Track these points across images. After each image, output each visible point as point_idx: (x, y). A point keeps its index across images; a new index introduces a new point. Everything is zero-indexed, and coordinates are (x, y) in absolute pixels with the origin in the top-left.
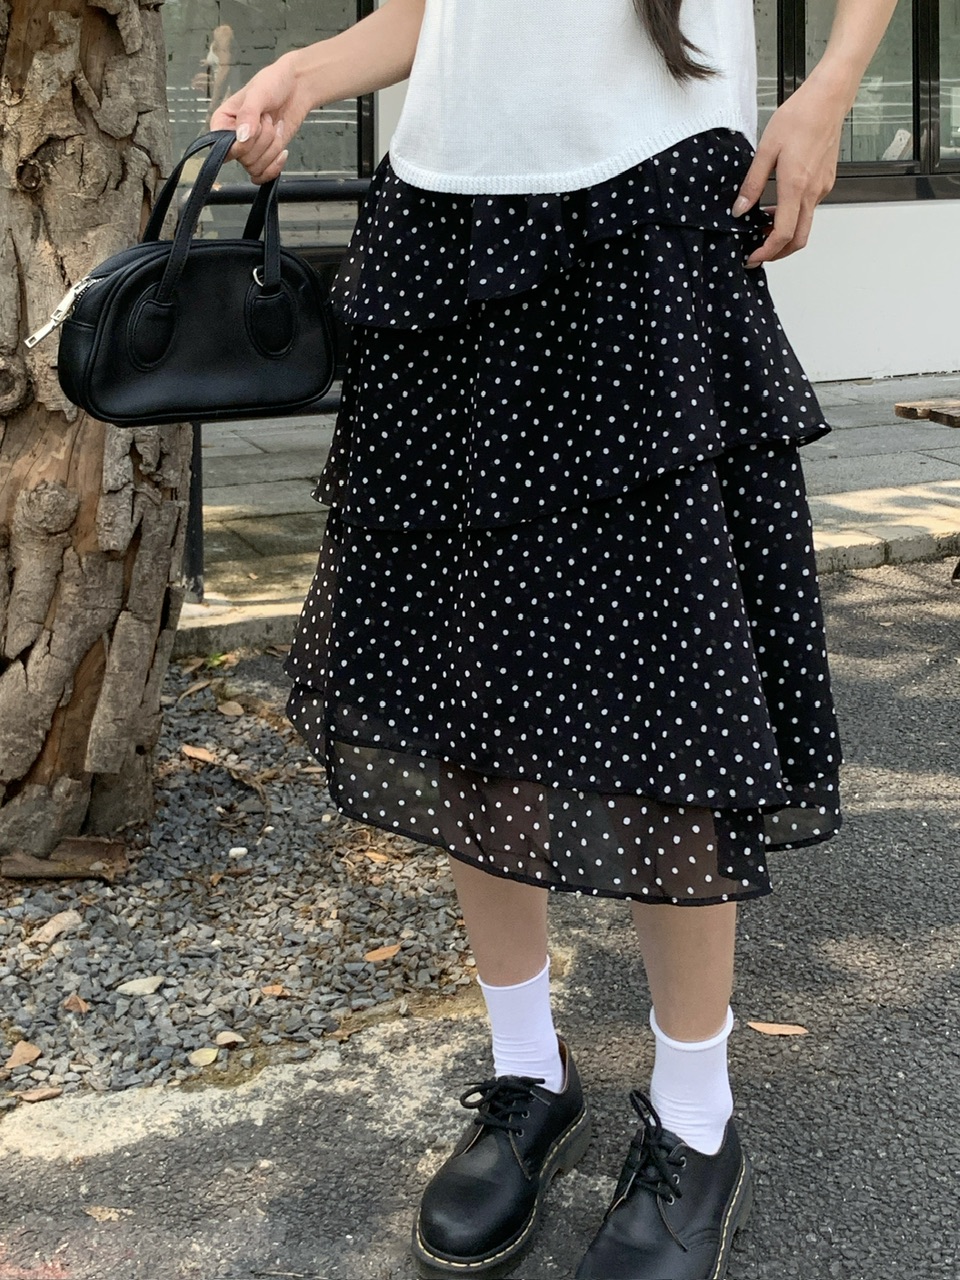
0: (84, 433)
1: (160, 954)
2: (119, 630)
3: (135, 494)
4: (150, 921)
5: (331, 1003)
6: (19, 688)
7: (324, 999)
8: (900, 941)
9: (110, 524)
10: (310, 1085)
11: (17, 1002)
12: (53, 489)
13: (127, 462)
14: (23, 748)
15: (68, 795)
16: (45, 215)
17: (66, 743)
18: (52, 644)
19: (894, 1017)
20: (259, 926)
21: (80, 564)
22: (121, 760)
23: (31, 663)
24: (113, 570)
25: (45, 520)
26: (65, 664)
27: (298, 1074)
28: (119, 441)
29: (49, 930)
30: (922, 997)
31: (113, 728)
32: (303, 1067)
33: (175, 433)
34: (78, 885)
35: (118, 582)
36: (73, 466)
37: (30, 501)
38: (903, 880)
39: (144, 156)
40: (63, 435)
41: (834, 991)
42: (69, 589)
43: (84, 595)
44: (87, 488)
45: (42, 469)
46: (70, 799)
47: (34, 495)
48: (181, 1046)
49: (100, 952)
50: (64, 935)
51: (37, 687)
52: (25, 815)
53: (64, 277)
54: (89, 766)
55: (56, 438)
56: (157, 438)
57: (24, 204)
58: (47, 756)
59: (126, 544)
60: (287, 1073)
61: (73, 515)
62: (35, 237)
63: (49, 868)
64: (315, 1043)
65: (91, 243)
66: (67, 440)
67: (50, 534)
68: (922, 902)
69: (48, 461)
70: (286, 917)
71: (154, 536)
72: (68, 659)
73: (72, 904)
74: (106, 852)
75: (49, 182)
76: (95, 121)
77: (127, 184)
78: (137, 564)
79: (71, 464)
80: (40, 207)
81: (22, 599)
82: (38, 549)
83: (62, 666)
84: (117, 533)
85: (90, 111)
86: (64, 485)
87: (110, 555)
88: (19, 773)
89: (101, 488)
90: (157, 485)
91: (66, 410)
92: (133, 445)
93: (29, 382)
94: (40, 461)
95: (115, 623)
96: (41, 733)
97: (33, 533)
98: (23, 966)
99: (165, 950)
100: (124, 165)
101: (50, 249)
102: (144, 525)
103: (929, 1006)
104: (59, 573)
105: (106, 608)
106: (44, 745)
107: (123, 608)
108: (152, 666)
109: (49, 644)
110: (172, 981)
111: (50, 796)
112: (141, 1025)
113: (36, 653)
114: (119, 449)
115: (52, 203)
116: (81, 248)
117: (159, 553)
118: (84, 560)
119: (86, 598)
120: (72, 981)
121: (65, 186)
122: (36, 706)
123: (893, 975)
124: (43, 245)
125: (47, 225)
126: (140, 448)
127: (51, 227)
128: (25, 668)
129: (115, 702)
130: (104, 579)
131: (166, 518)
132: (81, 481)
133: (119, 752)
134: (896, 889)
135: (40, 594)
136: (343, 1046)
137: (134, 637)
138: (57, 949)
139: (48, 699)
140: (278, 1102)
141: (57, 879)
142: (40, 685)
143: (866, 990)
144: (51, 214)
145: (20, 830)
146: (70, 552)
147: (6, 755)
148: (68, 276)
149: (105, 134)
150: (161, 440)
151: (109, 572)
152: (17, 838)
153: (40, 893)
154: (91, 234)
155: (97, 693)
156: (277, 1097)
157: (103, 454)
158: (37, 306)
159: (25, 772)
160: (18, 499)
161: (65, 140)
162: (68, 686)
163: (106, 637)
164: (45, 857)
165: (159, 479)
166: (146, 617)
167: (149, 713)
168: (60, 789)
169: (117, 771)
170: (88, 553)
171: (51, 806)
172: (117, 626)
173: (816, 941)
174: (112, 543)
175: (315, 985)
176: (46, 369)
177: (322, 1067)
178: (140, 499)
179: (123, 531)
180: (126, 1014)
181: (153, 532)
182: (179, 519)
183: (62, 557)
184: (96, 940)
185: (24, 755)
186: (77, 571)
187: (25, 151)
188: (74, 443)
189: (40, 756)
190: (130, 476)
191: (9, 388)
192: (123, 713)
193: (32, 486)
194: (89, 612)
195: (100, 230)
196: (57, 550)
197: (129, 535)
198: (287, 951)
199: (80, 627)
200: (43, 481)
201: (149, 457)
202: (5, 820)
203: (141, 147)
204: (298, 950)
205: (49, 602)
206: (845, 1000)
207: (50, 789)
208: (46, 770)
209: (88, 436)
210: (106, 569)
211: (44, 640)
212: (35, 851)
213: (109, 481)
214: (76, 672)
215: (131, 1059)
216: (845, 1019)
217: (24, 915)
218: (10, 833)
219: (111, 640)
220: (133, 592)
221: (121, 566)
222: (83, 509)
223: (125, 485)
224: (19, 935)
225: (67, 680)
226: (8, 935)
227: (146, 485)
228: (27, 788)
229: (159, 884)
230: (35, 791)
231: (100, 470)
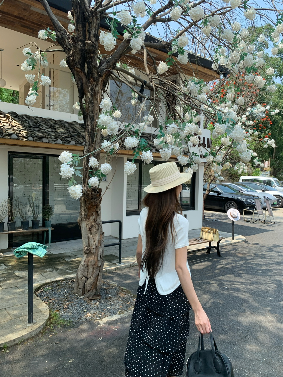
0: (96, 255)
2: (99, 274)
12: (93, 261)
13: (100, 257)
14: (90, 287)
16: (91, 233)
17: (94, 286)
18: (93, 276)
24: (99, 268)
29: (97, 304)
40: (94, 255)
42: (94, 271)
43: (96, 271)
44: (96, 260)
46: (95, 292)
47: (91, 261)
50: (99, 304)
52: (90, 293)
53: (93, 239)
54: (97, 288)
57: (89, 231)
58: (92, 287)
61: (95, 263)
67: (93, 265)
69: (92, 258)
73: (98, 301)
74: (98, 296)
75: (92, 229)
79: (94, 258)
81: (90, 272)
82: (91, 267)
83: (94, 278)
85: (96, 222)
87: (98, 267)
89: (98, 260)
92: (100, 255)
96: (92, 285)
97: (91, 265)
104: (93, 269)
105: (98, 272)
107: (100, 272)
113: (91, 277)
115: (92, 231)
116: (95, 236)
118: (96, 267)
121: (94, 230)
124: (91, 236)
131: (103, 263)
133: (100, 286)
135: (92, 271)
137: (101, 275)
139: (93, 282)
141: (94, 299)
145: (90, 295)
149: (97, 224)
155: (98, 280)
158: (91, 242)
160: (89, 262)
161: (94, 225)
162: (95, 280)
164: (92, 297)
171: (93, 292)
176: (92, 248)
183: (94, 267)
186: (95, 269)
187: (90, 226)
191: (88, 251)
195: (97, 234)
197: (100, 265)
199: (96, 274)
201: (102, 256)
202: (88, 294)
208: (92, 289)
217: (94, 303)
223: (100, 260)
229: (104, 299)
230: (91, 291)
231: (97, 258)
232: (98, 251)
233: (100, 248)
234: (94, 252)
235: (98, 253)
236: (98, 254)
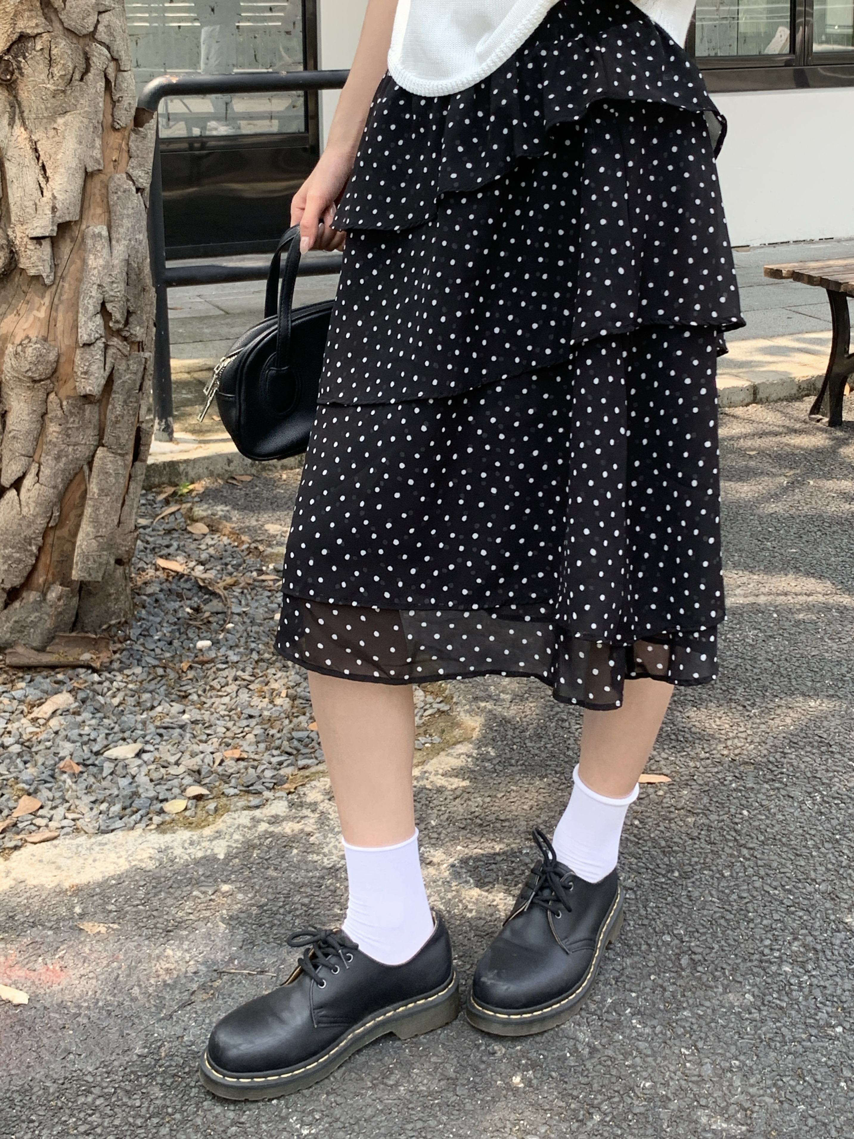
0: (61, 294)
1: (140, 726)
2: (97, 462)
3: (106, 347)
4: (131, 701)
5: (280, 763)
6: (15, 511)
7: (274, 760)
8: (749, 708)
9: (86, 373)
10: (263, 827)
11: (21, 765)
12: (36, 343)
13: (99, 320)
14: (19, 561)
15: (59, 599)
16: (19, 104)
17: (56, 557)
18: (41, 474)
19: (742, 768)
20: (221, 704)
21: (61, 406)
22: (103, 569)
23: (23, 490)
24: (90, 412)
25: (30, 370)
26: (52, 491)
27: (253, 819)
28: (90, 301)
29: (47, 708)
30: (765, 752)
31: (94, 544)
32: (257, 813)
33: (139, 295)
34: (70, 672)
35: (95, 421)
36: (52, 323)
37: (17, 354)
38: (754, 659)
39: (105, 51)
40: (43, 297)
41: (693, 748)
42: (53, 429)
43: (66, 433)
44: (64, 342)
45: (26, 326)
46: (61, 603)
47: (20, 349)
48: (157, 798)
49: (89, 725)
50: (59, 712)
51: (29, 510)
52: (24, 616)
53: (38, 158)
54: (76, 575)
55: (37, 299)
56: (124, 299)
57: (1, 95)
58: (41, 566)
59: (100, 389)
60: (244, 818)
61: (54, 365)
62: (11, 124)
63: (45, 659)
64: (267, 794)
65: (61, 128)
66: (47, 300)
67: (35, 381)
68: (770, 677)
69: (31, 319)
70: (244, 696)
71: (124, 382)
72: (54, 487)
73: (65, 688)
74: (94, 645)
75: (22, 74)
76: (60, 20)
77: (90, 76)
78: (110, 407)
79: (50, 322)
80: (15, 97)
81: (14, 437)
82: (26, 394)
83: (50, 493)
84: (92, 379)
85: (56, 11)
86: (45, 339)
87: (87, 398)
88: (17, 582)
89: (77, 342)
90: (125, 339)
91: (44, 275)
92: (103, 304)
93: (11, 252)
94: (24, 319)
95: (93, 456)
96: (34, 549)
97: (20, 380)
98: (25, 737)
99: (144, 723)
100: (87, 59)
101: (25, 135)
102: (116, 374)
103: (771, 759)
104: (44, 415)
105: (85, 444)
106: (37, 558)
107: (101, 444)
108: (127, 492)
109: (38, 475)
110: (149, 747)
111: (45, 600)
112: (123, 782)
113: (27, 482)
114: (91, 308)
115: (23, 95)
116: (52, 133)
117: (129, 397)
118: (65, 403)
119: (68, 436)
120: (66, 748)
121: (36, 78)
122: (29, 526)
123: (743, 735)
124: (19, 130)
125: (22, 112)
126: (109, 307)
127: (25, 114)
128: (18, 495)
129: (96, 522)
130: (83, 418)
131: (134, 367)
132: (59, 337)
133: (100, 564)
134: (748, 667)
135: (28, 433)
136: (290, 796)
137: (110, 467)
138: (54, 723)
139: (39, 520)
140: (236, 841)
141: (53, 667)
142: (32, 509)
143: (720, 747)
144: (25, 103)
145: (20, 628)
146: (52, 396)
147: (6, 567)
148: (42, 158)
149: (69, 32)
150: (128, 300)
151: (87, 413)
152: (18, 635)
153: (38, 678)
154: (60, 121)
155: (81, 515)
156: (236, 837)
157: (77, 312)
158: (16, 184)
159: (22, 581)
160: (7, 352)
161: (35, 37)
162: (55, 509)
163: (86, 468)
164: (41, 650)
165: (127, 334)
166: (119, 451)
167: (127, 531)
168: (52, 595)
169: (100, 579)
170: (68, 397)
171: (46, 608)
172: (96, 459)
173: (680, 709)
174: (88, 389)
175: (267, 749)
176: (26, 239)
177: (273, 813)
178: (111, 351)
179: (97, 378)
180: (111, 774)
181: (123, 379)
182: (145, 369)
183: (46, 401)
184: (86, 715)
185: (21, 566)
186: (59, 413)
188: (52, 303)
189: (34, 567)
190: (102, 331)
192: (103, 531)
193: (17, 341)
194: (70, 449)
195: (68, 117)
196: (41, 395)
197: (103, 382)
198: (245, 723)
199: (64, 459)
200: (27, 337)
201: (117, 315)
202: (7, 620)
203: (101, 43)
204: (253, 722)
205: (37, 440)
206: (703, 755)
207: (44, 594)
208: (40, 579)
209: (65, 297)
210: (84, 411)
211: (33, 470)
212: (34, 645)
213: (84, 336)
214: (62, 497)
215: (116, 808)
216: (702, 769)
217: (26, 696)
218: (12, 631)
219: (91, 470)
220: (108, 430)
221: (96, 408)
222: (63, 359)
223: (97, 339)
224: (22, 712)
225: (55, 504)
226: (13, 713)
227: (115, 339)
228: (24, 594)
229: (138, 670)
230: (31, 596)
231: (75, 326)
232: (84, 262)
233: (101, 245)
234: (45, 270)
235: (80, 280)
236: (77, 293)
